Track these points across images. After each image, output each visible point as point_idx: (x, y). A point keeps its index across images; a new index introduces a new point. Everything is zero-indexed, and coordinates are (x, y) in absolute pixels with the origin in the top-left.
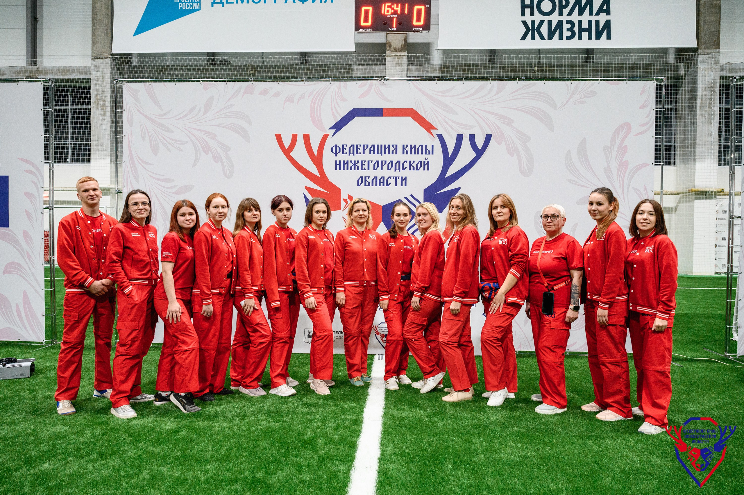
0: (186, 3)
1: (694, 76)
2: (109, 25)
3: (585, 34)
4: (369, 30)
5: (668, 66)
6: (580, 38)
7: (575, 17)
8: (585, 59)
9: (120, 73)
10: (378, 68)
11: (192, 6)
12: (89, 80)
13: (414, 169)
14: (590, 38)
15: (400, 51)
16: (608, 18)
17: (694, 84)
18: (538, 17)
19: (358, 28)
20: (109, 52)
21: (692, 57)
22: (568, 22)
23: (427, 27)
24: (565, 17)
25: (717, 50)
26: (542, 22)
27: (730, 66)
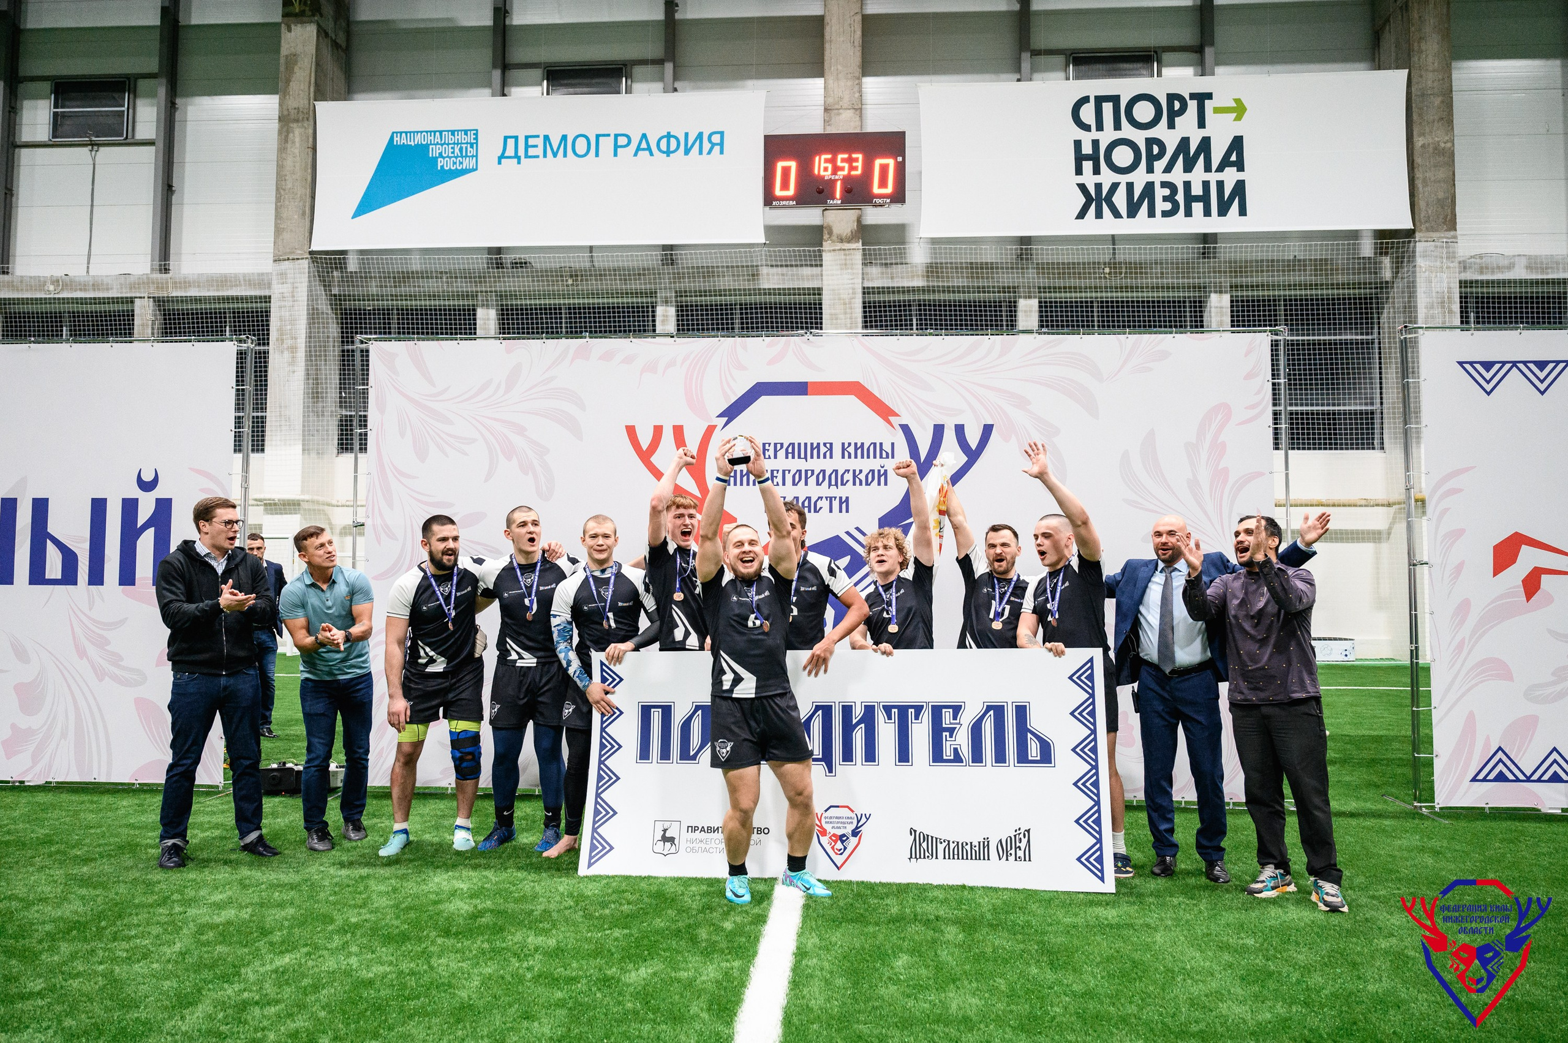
0: (450, 158)
1: (1408, 282)
2: (308, 200)
3: (1198, 207)
4: (791, 203)
5: (1359, 264)
6: (1188, 213)
7: (1178, 176)
8: (1199, 253)
9: (325, 286)
10: (807, 271)
11: (461, 163)
12: (267, 299)
13: (861, 484)
14: (1207, 213)
15: (849, 240)
16: (1240, 176)
17: (1410, 297)
18: (1107, 177)
19: (769, 199)
20: (306, 247)
21: (1403, 247)
22: (1164, 185)
23: (899, 197)
24: (1158, 177)
25: (1452, 233)
26: (1115, 186)
27: (1478, 261)
